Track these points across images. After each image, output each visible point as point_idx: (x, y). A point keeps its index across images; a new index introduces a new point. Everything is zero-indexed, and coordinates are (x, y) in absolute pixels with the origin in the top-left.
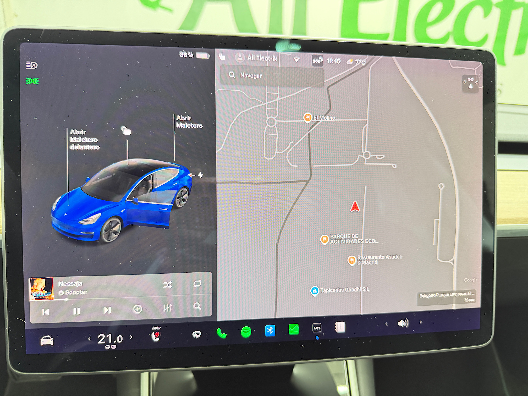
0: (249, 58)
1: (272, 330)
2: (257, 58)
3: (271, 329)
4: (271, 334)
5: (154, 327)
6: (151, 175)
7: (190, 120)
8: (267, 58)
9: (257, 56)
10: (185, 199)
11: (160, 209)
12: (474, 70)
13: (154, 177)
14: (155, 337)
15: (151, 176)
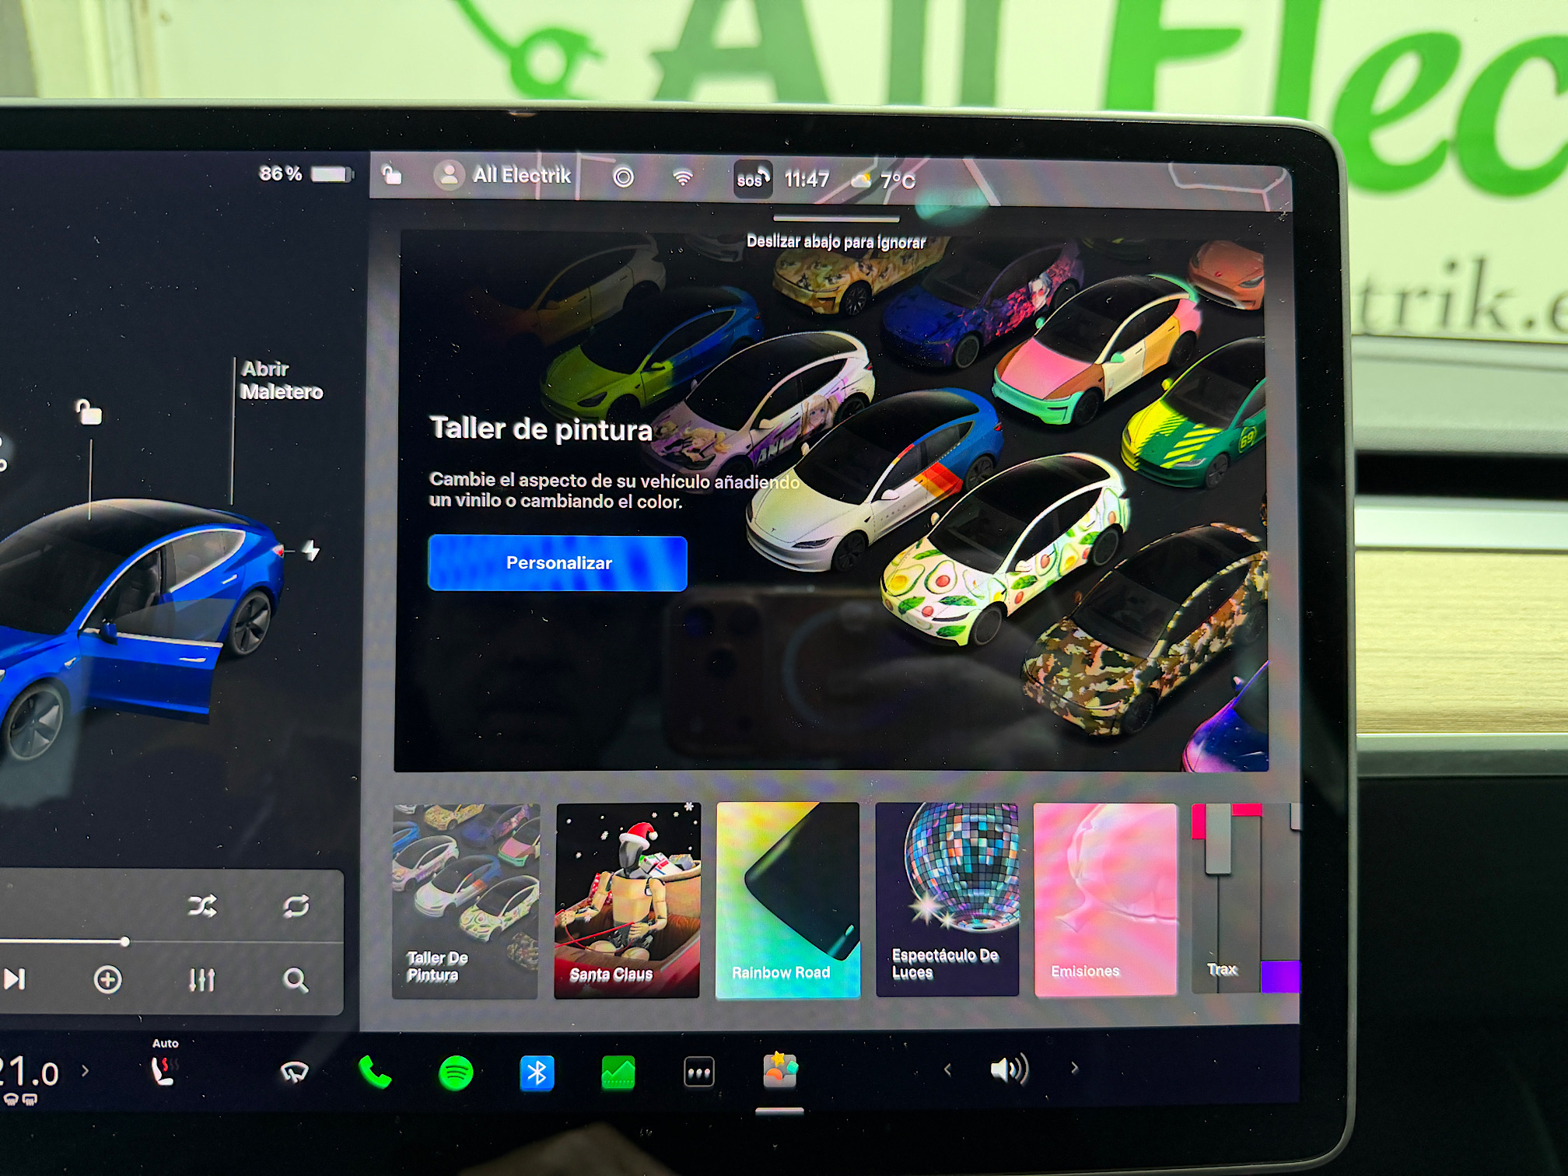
0: (480, 175)
1: (541, 1072)
2: (505, 175)
3: (540, 1067)
4: (540, 1084)
5: (157, 1040)
6: (157, 550)
7: (284, 375)
8: (538, 175)
9: (505, 170)
10: (262, 628)
11: (181, 659)
12: (1261, 195)
13: (168, 556)
14: (161, 1075)
15: (159, 553)
